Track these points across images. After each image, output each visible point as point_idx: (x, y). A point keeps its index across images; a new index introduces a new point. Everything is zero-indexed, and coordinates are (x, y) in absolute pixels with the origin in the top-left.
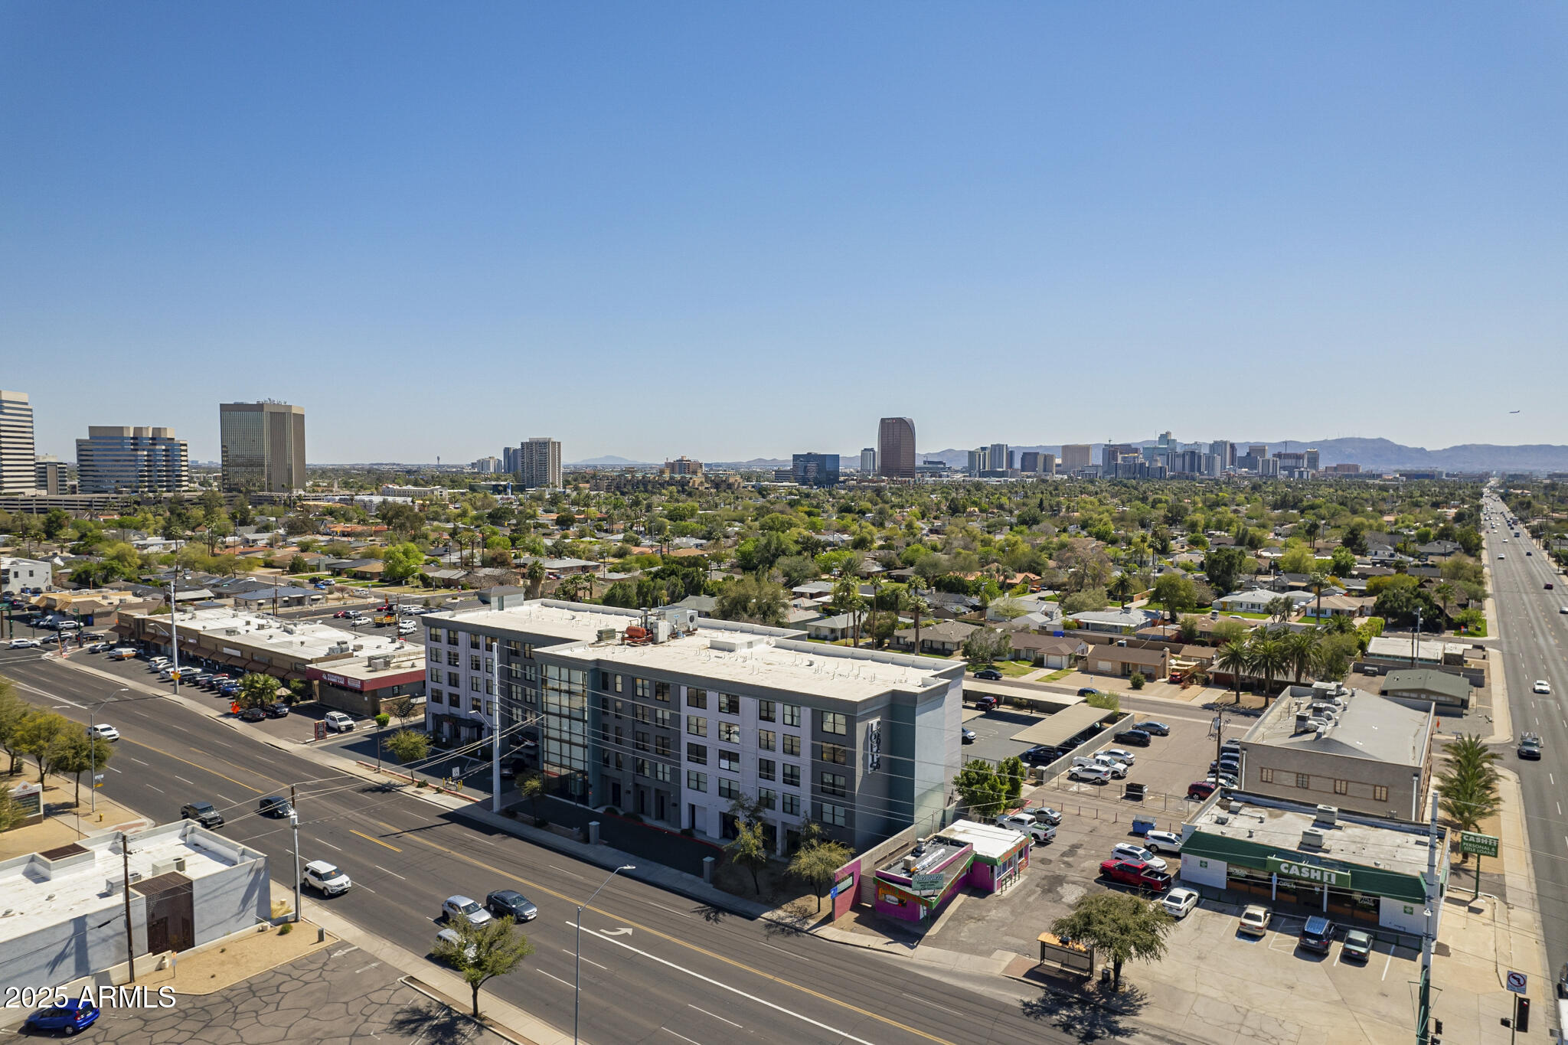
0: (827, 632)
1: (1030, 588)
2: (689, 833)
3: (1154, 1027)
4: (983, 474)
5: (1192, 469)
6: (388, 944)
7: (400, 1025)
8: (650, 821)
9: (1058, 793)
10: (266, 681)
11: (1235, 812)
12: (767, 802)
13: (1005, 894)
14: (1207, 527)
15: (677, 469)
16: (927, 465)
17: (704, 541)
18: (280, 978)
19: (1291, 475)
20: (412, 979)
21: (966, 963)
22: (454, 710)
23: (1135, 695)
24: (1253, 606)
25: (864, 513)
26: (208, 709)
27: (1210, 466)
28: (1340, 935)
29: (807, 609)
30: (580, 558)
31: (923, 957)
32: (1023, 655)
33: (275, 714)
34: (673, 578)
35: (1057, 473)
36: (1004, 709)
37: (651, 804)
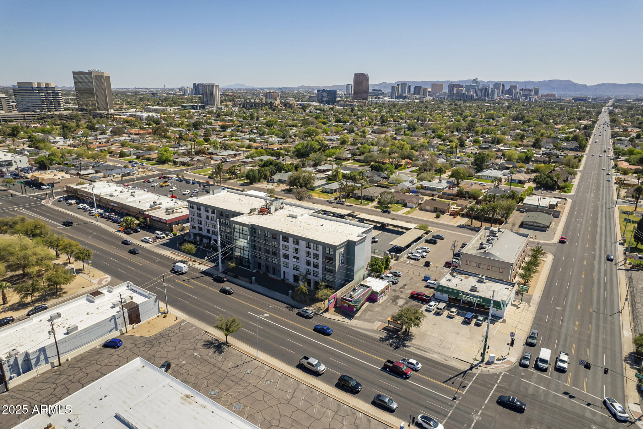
0: (329, 190)
1: (407, 166)
2: (283, 280)
3: (417, 345)
4: (397, 98)
5: (485, 96)
6: (197, 320)
7: (205, 345)
8: (271, 276)
9: (403, 264)
10: (131, 219)
11: (454, 276)
12: (308, 273)
13: (381, 302)
14: (482, 133)
15: (268, 97)
16: (374, 92)
17: (281, 139)
18: (168, 332)
19: (526, 99)
20: (206, 332)
21: (367, 325)
22: (200, 232)
23: (437, 221)
24: (490, 177)
25: (346, 123)
26: (112, 228)
27: (493, 95)
28: (476, 317)
29: (321, 179)
30: (233, 150)
31: (354, 323)
32: (400, 202)
33: (136, 231)
34: (271, 166)
35: (428, 96)
36: (390, 227)
37: (271, 270)
